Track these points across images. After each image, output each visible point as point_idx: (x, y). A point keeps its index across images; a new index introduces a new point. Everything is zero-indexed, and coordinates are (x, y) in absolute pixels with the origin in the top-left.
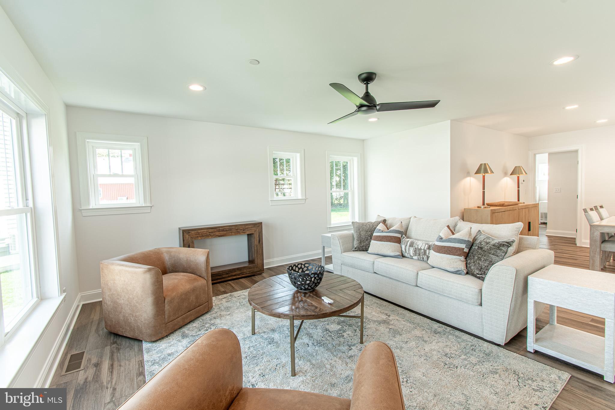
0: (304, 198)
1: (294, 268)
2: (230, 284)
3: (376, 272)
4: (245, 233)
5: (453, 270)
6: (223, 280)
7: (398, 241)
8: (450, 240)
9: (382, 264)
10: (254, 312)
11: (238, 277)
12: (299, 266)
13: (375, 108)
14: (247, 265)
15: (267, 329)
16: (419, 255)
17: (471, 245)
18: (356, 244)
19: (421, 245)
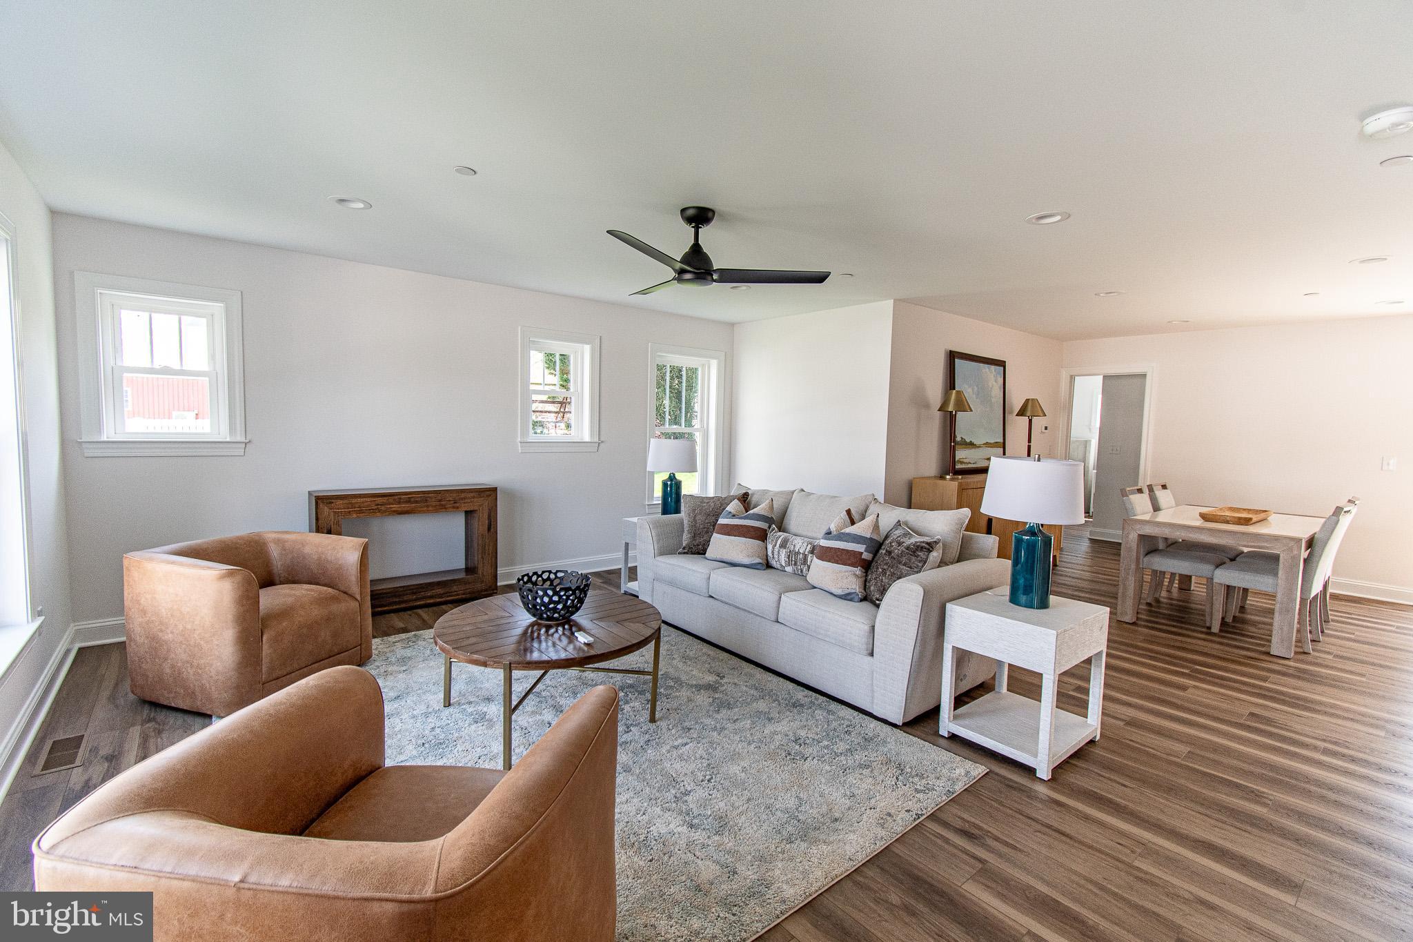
0: (596, 440)
1: (534, 578)
2: (419, 616)
3: (713, 595)
4: (458, 508)
5: (839, 592)
6: (403, 606)
7: (762, 536)
8: (841, 537)
9: (724, 581)
10: (451, 662)
11: (438, 600)
12: (545, 576)
13: (709, 278)
14: (462, 575)
15: (478, 697)
16: (795, 564)
17: (876, 546)
18: (686, 539)
19: (800, 545)
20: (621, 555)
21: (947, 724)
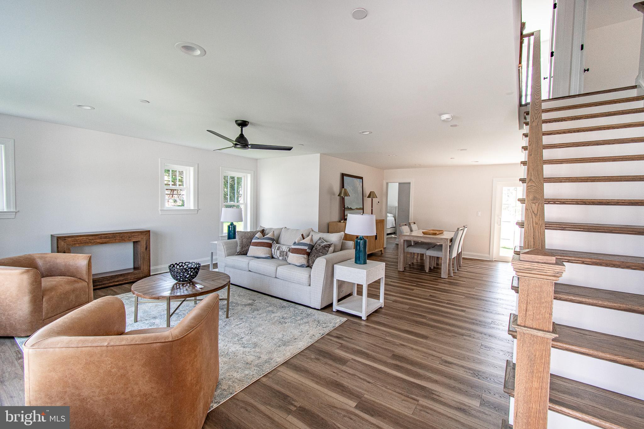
0: (197, 208)
1: (176, 266)
2: (112, 290)
3: (250, 270)
4: (130, 240)
5: (299, 264)
6: (103, 286)
7: (270, 246)
8: (299, 244)
9: (255, 264)
10: (137, 303)
11: (121, 283)
12: (180, 264)
13: (247, 147)
14: (132, 271)
15: (150, 317)
16: (283, 256)
17: (312, 247)
18: (238, 249)
19: (285, 249)
20: (210, 258)
21: (336, 307)
